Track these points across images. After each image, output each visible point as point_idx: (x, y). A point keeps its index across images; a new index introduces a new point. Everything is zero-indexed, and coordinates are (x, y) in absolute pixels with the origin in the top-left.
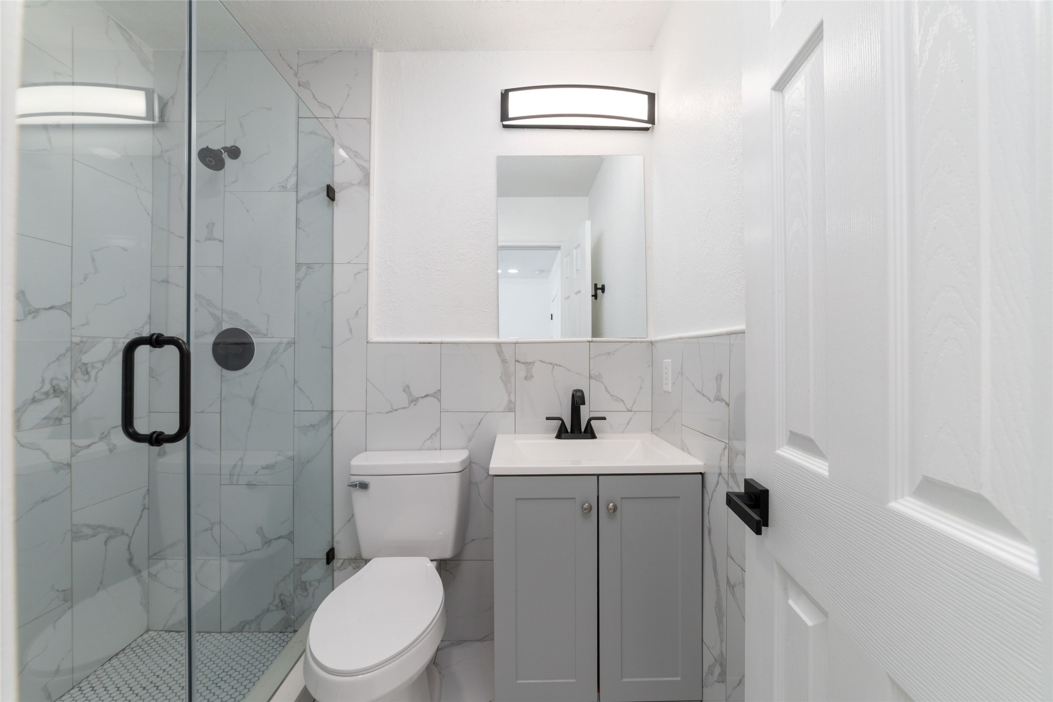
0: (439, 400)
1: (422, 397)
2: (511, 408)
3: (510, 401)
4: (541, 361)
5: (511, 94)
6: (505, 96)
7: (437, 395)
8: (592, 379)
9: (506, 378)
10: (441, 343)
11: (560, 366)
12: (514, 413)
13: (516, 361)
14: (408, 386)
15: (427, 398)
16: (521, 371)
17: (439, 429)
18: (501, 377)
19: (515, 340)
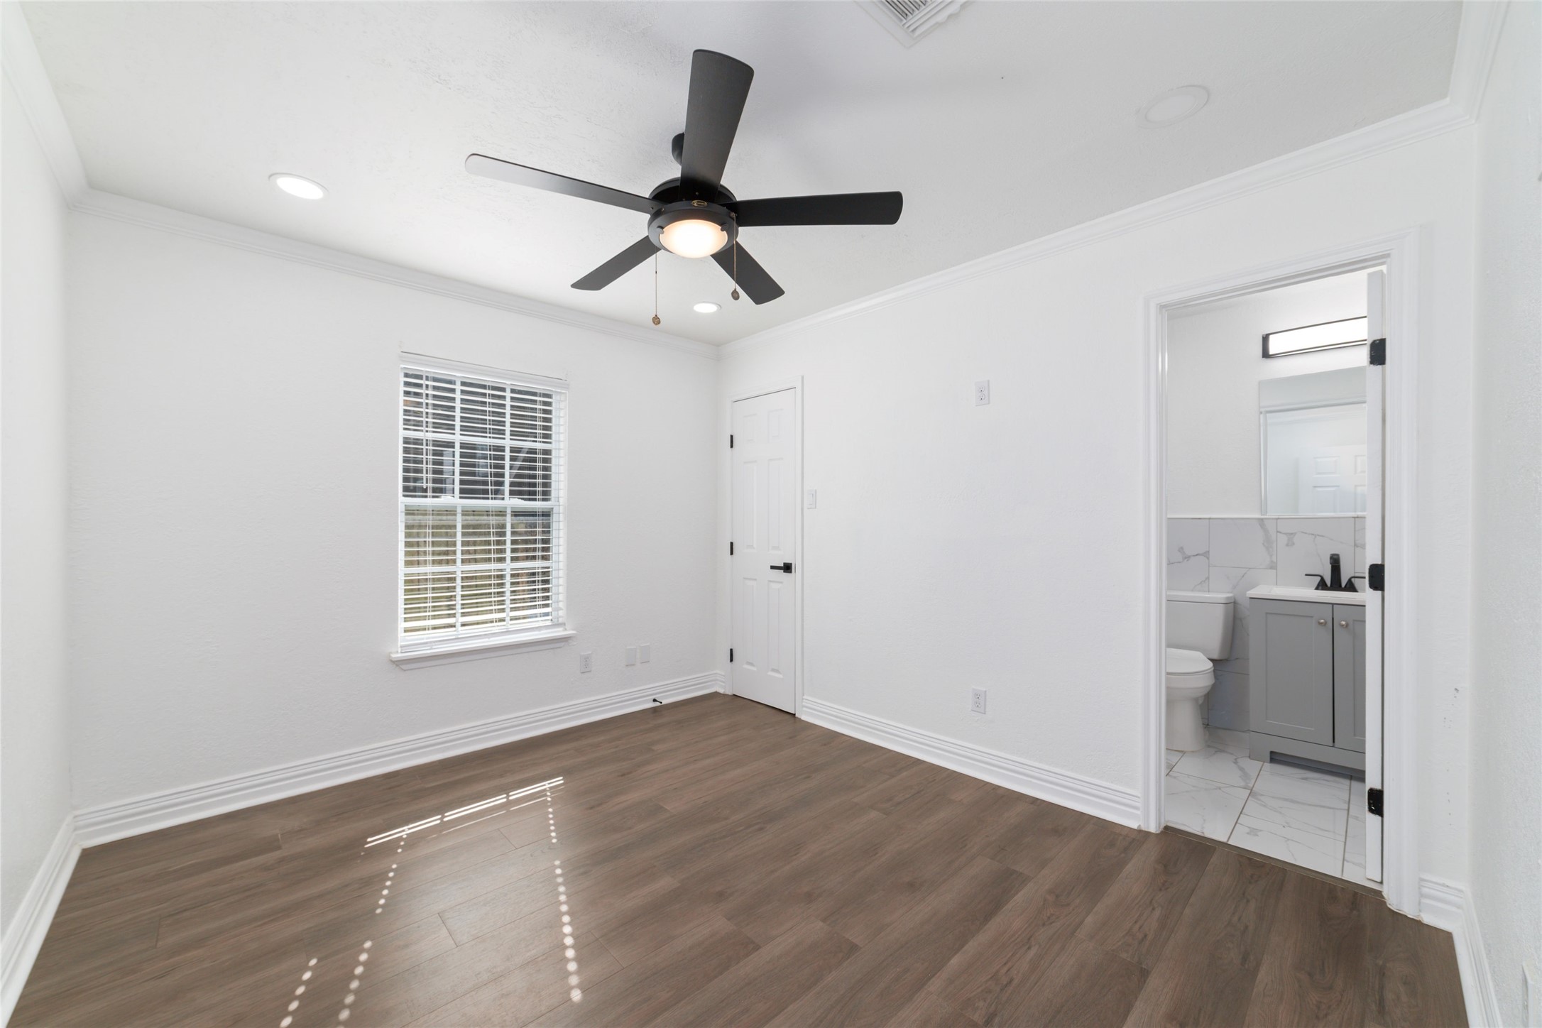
0: (1208, 558)
1: (1194, 556)
2: (1273, 566)
3: (1272, 562)
4: (1303, 532)
5: (1271, 337)
6: (1265, 339)
7: (1206, 554)
8: (1358, 547)
9: (1268, 543)
10: (1210, 519)
11: (1323, 536)
12: (1275, 571)
13: (1277, 532)
14: (1182, 548)
15: (1198, 556)
16: (1283, 539)
17: (1208, 578)
18: (1263, 544)
19: (1277, 517)
